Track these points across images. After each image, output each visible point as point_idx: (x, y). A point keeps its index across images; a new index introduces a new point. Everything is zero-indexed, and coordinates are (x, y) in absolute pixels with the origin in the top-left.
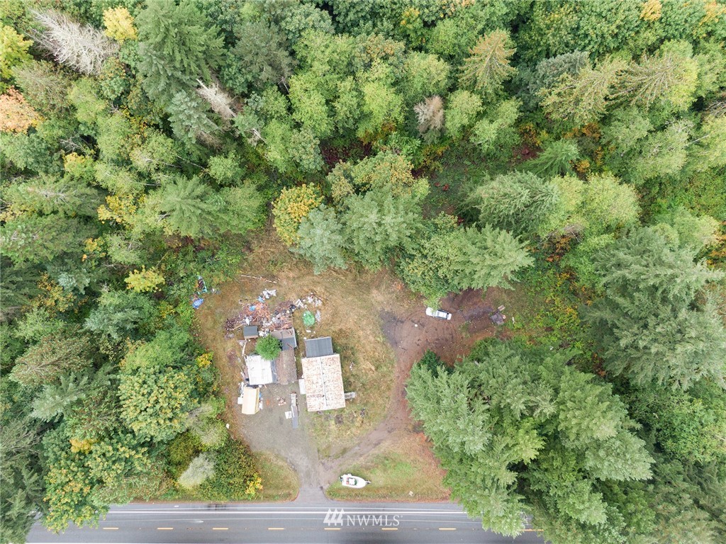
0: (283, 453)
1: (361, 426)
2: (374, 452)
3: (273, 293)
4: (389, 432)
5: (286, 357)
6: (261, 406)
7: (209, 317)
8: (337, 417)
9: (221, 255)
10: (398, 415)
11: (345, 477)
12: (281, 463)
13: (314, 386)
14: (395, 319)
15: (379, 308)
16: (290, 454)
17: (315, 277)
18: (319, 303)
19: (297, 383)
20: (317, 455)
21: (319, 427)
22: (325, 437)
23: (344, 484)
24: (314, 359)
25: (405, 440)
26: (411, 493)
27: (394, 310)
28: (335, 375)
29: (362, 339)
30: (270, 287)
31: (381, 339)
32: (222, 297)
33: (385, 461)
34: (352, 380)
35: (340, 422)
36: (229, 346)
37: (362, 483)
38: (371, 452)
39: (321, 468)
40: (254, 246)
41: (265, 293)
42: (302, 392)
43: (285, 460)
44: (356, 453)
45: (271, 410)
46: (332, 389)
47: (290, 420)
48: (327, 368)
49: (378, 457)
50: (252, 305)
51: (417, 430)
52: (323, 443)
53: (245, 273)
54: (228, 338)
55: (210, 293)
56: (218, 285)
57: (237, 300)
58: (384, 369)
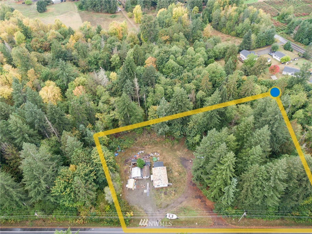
0: (142, 206)
1: (174, 196)
2: (180, 206)
3: (143, 152)
4: (185, 198)
5: (146, 168)
6: (135, 187)
7: (120, 159)
8: (165, 192)
9: (127, 141)
10: (189, 192)
11: (168, 214)
12: (141, 210)
13: (156, 177)
14: (185, 159)
15: (180, 156)
16: (145, 207)
17: (157, 148)
18: (159, 155)
19: (150, 177)
20: (156, 207)
21: (157, 196)
22: (159, 200)
24: (157, 168)
25: (192, 201)
26: (196, 224)
27: (185, 157)
28: (164, 173)
29: (174, 165)
30: (142, 150)
31: (181, 165)
32: (125, 153)
33: (184, 210)
34: (170, 179)
35: (166, 194)
36: (125, 168)
38: (178, 206)
39: (158, 212)
40: (138, 139)
41: (140, 152)
42: (152, 179)
43: (143, 209)
44: (172, 206)
45: (139, 190)
46: (163, 177)
47: (146, 193)
48: (161, 170)
49: (181, 208)
50: (135, 155)
51: (196, 197)
52: (159, 202)
53: (134, 146)
54: (125, 165)
55: (121, 152)
56: (124, 149)
57: (130, 154)
58: (183, 175)
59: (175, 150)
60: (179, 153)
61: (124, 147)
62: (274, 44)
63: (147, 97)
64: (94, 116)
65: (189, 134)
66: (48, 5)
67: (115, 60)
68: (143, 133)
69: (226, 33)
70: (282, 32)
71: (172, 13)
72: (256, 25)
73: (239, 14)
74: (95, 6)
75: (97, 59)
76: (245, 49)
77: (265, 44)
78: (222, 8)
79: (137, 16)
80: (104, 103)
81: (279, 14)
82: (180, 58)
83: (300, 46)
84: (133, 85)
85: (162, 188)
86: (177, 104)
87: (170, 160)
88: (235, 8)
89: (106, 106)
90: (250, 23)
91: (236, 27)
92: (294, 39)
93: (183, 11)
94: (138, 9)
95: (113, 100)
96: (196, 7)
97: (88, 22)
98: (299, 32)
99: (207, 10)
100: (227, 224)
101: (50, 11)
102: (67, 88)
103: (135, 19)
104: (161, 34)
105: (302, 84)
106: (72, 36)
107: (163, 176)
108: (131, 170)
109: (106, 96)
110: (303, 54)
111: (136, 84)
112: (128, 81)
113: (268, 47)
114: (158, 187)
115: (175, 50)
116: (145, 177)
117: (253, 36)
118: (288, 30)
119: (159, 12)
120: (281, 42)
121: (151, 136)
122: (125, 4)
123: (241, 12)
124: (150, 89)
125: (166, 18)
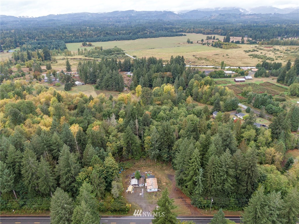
0: (138, 203)
5: (142, 179)
6: (133, 192)
7: (122, 175)
8: (155, 195)
9: (128, 164)
12: (137, 206)
13: (149, 184)
15: (167, 174)
16: (140, 203)
17: (151, 168)
18: (151, 173)
19: (144, 185)
20: (148, 203)
21: (150, 197)
22: (151, 199)
27: (171, 174)
28: (155, 182)
29: (163, 179)
30: (139, 170)
31: (168, 179)
32: (126, 172)
34: (160, 187)
39: (150, 207)
40: (136, 163)
42: (146, 186)
45: (136, 193)
47: (141, 195)
48: (153, 180)
50: (134, 173)
51: (179, 198)
52: (151, 201)
53: (133, 167)
54: (126, 179)
55: (123, 171)
56: (126, 169)
57: (130, 172)
58: (169, 185)
59: (164, 170)
60: (166, 172)
61: (126, 167)
62: (238, 109)
63: (144, 132)
64: (105, 145)
65: (174, 156)
66: (73, 86)
67: (122, 113)
68: (140, 160)
69: (203, 103)
70: (245, 102)
71: (163, 90)
72: (224, 97)
73: (212, 90)
74: (107, 87)
75: (109, 113)
76: (217, 111)
77: (232, 109)
78: (199, 87)
79: (138, 92)
80: (114, 136)
81: (242, 92)
82: (168, 112)
83: (258, 111)
84: (135, 124)
85: (154, 192)
86: (164, 132)
87: (160, 176)
88: (208, 86)
89: (114, 138)
90: (219, 96)
91: (210, 99)
92: (253, 106)
93: (171, 88)
94: (139, 87)
95: (120, 134)
96: (181, 87)
97: (103, 93)
98: (256, 101)
99: (189, 88)
100: (202, 214)
101: (74, 90)
102: (88, 127)
103: (137, 94)
104: (155, 100)
105: (251, 125)
106: (92, 101)
107: (154, 184)
108: (131, 182)
109: (115, 132)
110: (260, 115)
111: (137, 123)
112: (131, 121)
113: (235, 111)
114: (150, 191)
115: (165, 108)
116: (141, 185)
117: (221, 103)
118: (249, 101)
119: (154, 89)
120: (244, 108)
121: (146, 162)
122: (129, 86)
123: (213, 89)
124: (146, 128)
125: (159, 91)
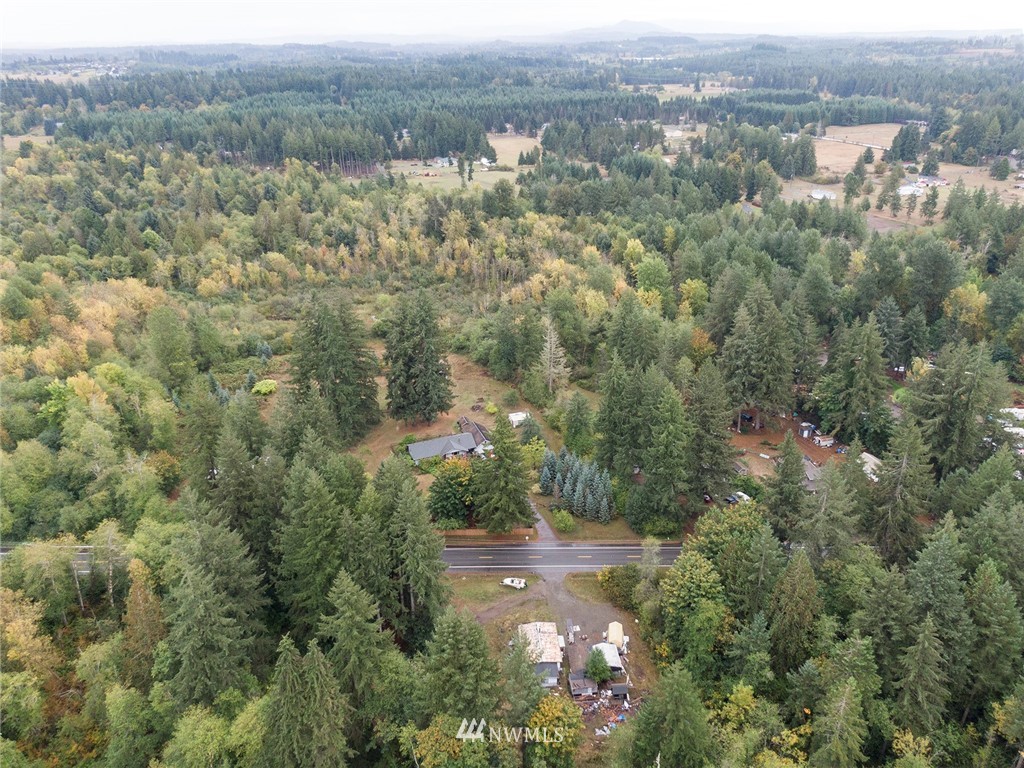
0: (581, 602)
1: (505, 621)
2: (495, 604)
3: (599, 732)
4: (479, 617)
5: (580, 662)
6: (604, 634)
11: (522, 585)
12: (583, 596)
13: (549, 640)
16: (574, 601)
20: (549, 601)
23: (523, 581)
24: (549, 661)
30: (604, 738)
33: (485, 598)
36: (645, 683)
37: (507, 581)
38: (498, 603)
39: (545, 593)
41: (609, 732)
42: (561, 638)
43: (579, 598)
44: (512, 603)
45: (595, 632)
47: (575, 625)
49: (491, 601)
50: (623, 720)
52: (543, 610)
